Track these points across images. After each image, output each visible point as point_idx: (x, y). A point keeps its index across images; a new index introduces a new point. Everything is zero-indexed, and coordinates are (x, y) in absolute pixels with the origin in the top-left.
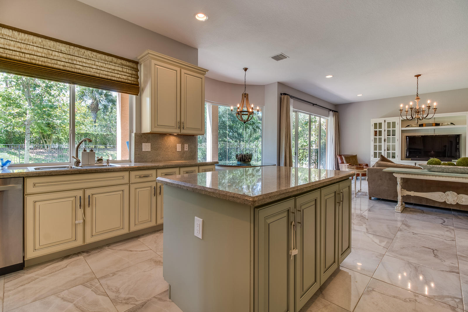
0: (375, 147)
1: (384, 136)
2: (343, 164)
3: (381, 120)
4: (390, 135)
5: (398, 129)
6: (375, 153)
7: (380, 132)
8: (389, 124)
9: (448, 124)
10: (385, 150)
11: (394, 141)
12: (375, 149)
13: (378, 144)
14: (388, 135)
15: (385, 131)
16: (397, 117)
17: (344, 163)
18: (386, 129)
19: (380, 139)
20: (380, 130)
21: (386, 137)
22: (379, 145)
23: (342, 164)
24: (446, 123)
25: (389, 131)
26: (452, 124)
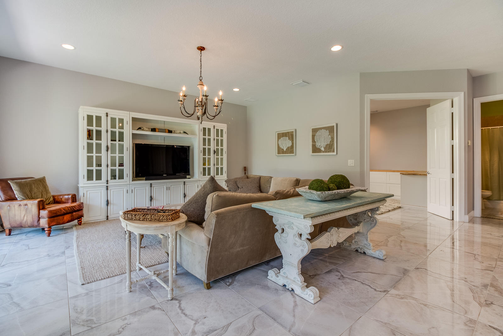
0: (90, 159)
1: (105, 140)
2: (14, 203)
3: (101, 112)
4: (115, 141)
5: (128, 131)
6: (88, 171)
7: (99, 133)
8: (113, 120)
9: (180, 133)
10: (107, 166)
11: (121, 151)
12: (90, 163)
13: (94, 155)
14: (112, 140)
15: (107, 131)
16: (126, 112)
17: (15, 199)
18: (110, 129)
19: (99, 146)
20: (99, 128)
21: (110, 142)
22: (96, 156)
23: (8, 203)
24: (179, 132)
25: (113, 133)
26: (185, 132)
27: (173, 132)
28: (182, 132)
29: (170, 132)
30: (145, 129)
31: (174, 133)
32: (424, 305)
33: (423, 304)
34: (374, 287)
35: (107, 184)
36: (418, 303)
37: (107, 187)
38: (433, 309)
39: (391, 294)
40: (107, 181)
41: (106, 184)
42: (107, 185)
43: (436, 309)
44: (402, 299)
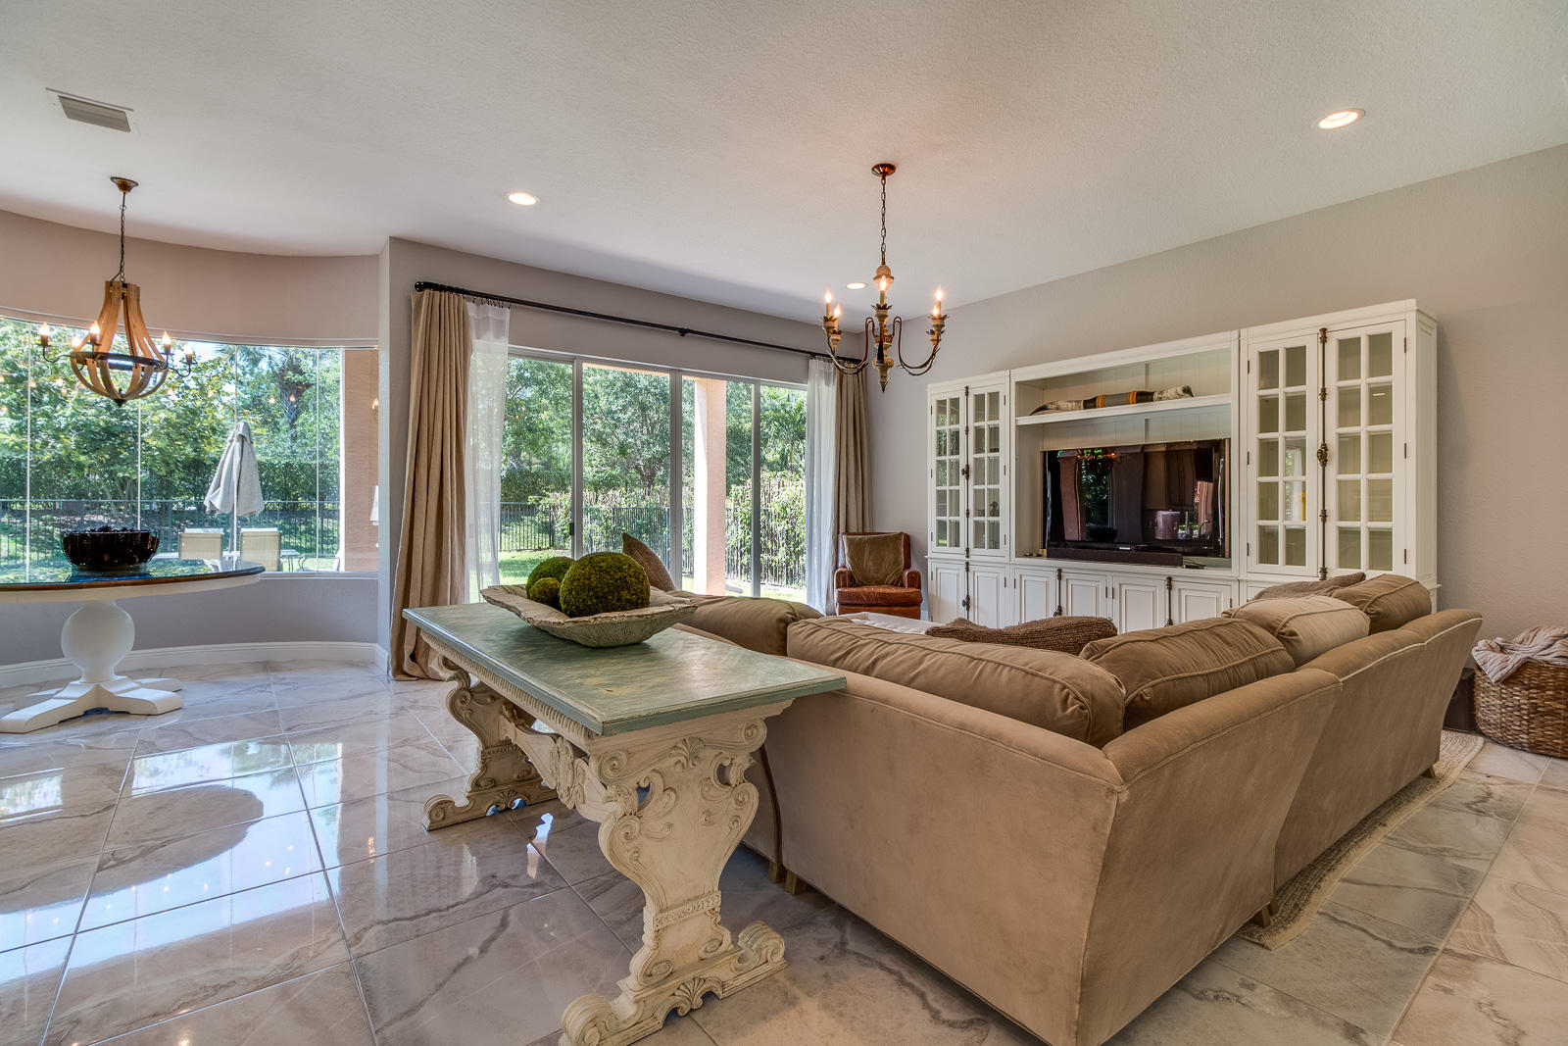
27: (1156, 396)
28: (1180, 390)
29: (1144, 397)
30: (1062, 404)
31: (1160, 399)
32: (222, 986)
33: (226, 986)
34: (397, 925)
35: (968, 557)
36: (241, 978)
37: (967, 563)
38: (188, 995)
39: (333, 944)
40: (968, 550)
41: (964, 557)
42: (967, 559)
43: (181, 1002)
44: (293, 955)
